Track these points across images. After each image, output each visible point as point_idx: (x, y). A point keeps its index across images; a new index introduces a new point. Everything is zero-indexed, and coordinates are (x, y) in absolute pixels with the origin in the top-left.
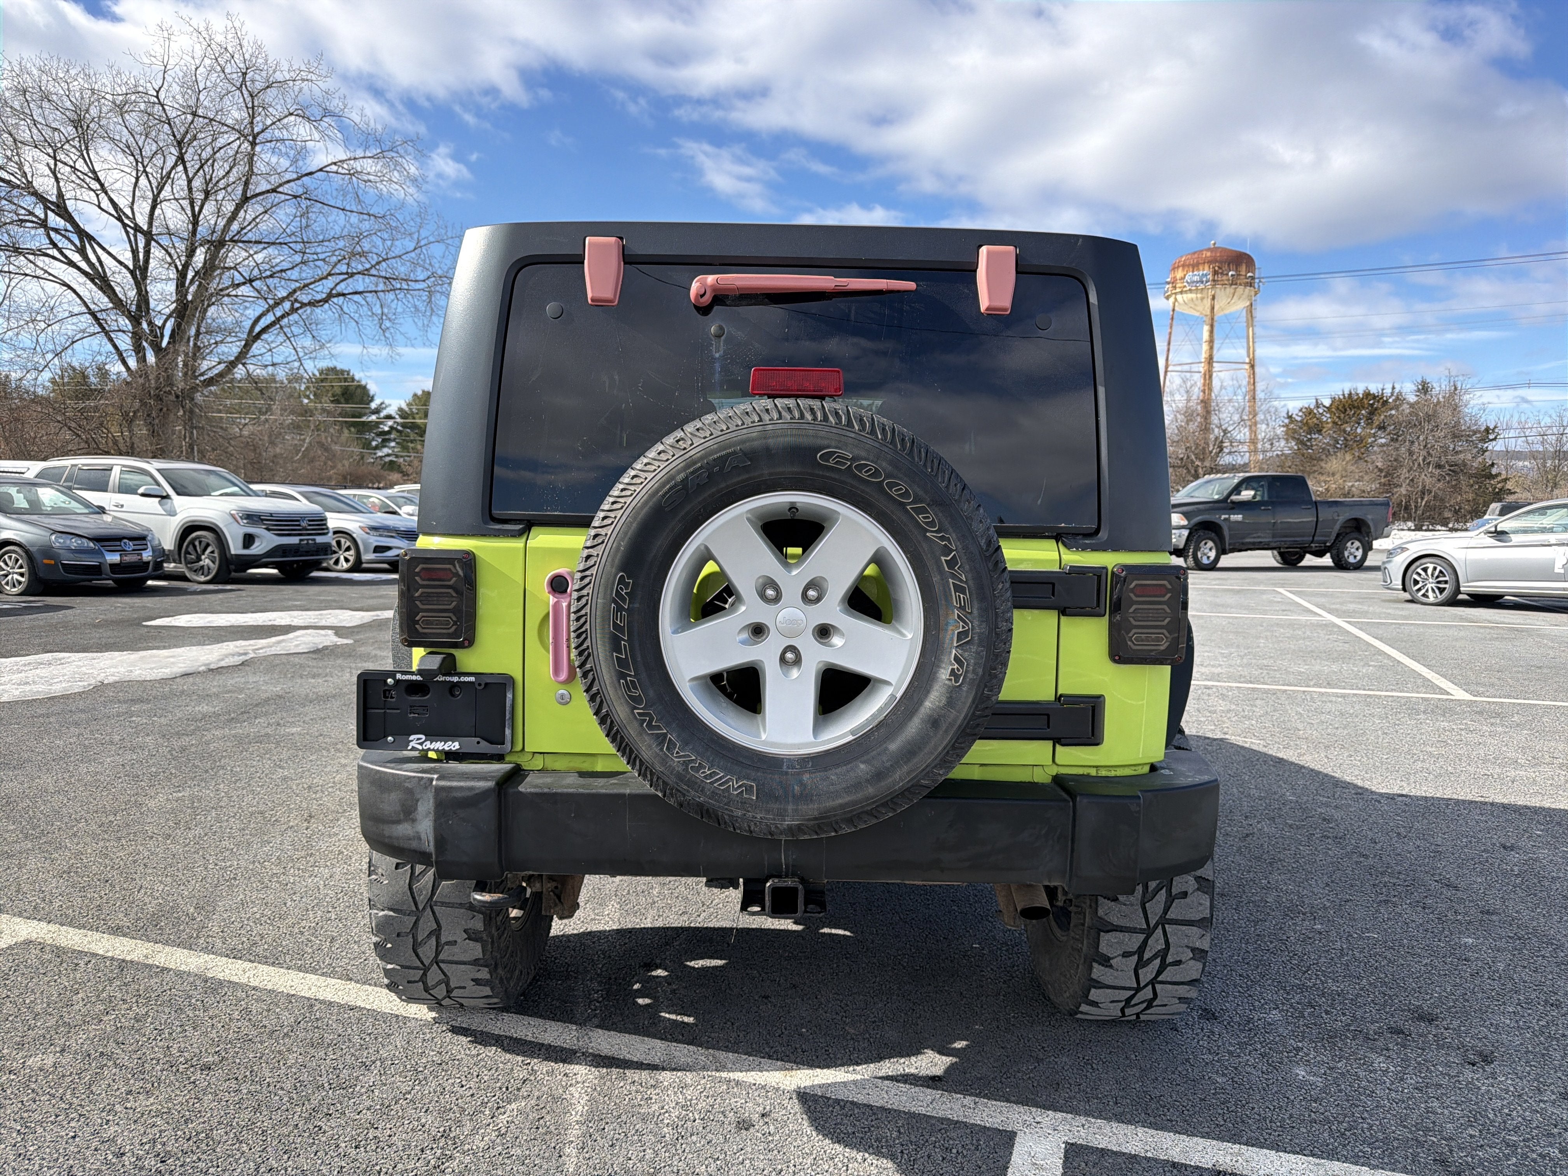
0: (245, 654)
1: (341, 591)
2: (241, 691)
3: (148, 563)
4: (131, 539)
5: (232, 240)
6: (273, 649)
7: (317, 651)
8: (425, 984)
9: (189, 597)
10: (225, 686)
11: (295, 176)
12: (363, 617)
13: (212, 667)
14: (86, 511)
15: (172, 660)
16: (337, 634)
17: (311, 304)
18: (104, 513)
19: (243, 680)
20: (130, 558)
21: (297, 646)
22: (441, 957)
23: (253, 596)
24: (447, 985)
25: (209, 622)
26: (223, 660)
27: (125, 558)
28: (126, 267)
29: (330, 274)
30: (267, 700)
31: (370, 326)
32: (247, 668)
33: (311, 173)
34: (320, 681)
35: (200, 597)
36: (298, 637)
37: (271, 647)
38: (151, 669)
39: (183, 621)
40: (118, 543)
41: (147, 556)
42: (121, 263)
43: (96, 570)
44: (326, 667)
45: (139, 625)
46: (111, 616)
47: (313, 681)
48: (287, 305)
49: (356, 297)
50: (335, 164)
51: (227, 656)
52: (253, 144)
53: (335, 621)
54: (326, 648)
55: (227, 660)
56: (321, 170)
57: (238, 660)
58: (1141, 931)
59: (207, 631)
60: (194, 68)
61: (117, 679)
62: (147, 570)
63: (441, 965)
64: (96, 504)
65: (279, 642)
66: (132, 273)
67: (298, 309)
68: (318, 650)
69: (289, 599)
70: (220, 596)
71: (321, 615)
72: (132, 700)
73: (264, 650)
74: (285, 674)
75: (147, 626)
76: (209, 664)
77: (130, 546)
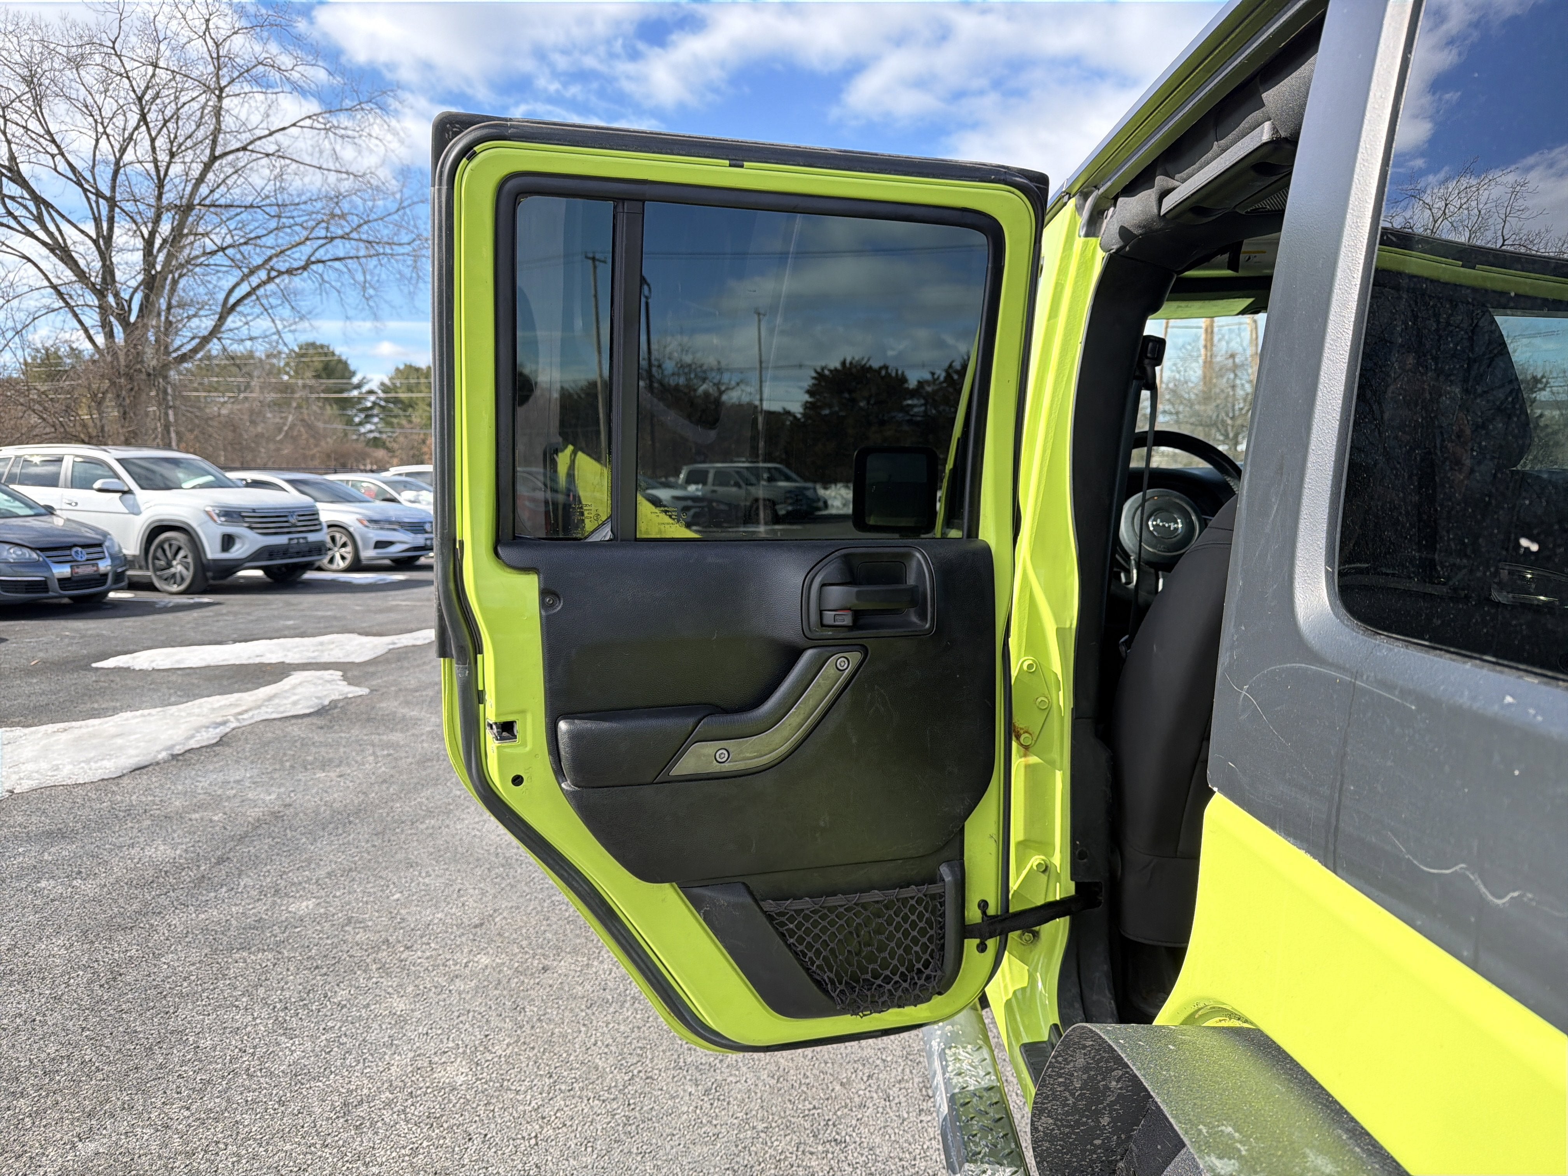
0: (224, 723)
1: (341, 601)
2: (216, 801)
3: (105, 575)
4: (84, 546)
5: (200, 205)
6: (264, 709)
7: (321, 712)
9: (156, 617)
10: (194, 794)
11: (267, 132)
12: (375, 647)
13: (176, 752)
14: (30, 512)
15: (119, 741)
16: (345, 678)
17: (290, 272)
18: (52, 514)
19: (220, 777)
20: (85, 570)
21: (295, 703)
23: (235, 614)
25: (178, 662)
26: (192, 737)
27: (77, 570)
28: (88, 236)
29: (307, 239)
30: (258, 823)
31: (353, 296)
32: (228, 751)
33: (284, 129)
34: (333, 775)
35: (169, 617)
36: (294, 687)
37: (259, 707)
38: (88, 761)
39: (142, 660)
40: (68, 552)
41: (104, 566)
42: (82, 232)
43: (42, 586)
44: (339, 744)
45: (87, 668)
46: (54, 654)
47: (321, 775)
48: (263, 275)
49: (337, 264)
50: (310, 117)
51: (198, 730)
52: (220, 98)
53: (341, 655)
54: (334, 704)
55: (198, 737)
56: (294, 125)
57: (211, 736)
59: (173, 678)
60: (152, 15)
61: (33, 784)
62: (104, 583)
64: (42, 503)
65: (270, 698)
66: (95, 242)
67: (274, 278)
68: (324, 707)
69: (280, 617)
70: (195, 614)
71: (322, 644)
72: (49, 834)
73: (250, 714)
74: (282, 762)
75: (97, 669)
76: (173, 746)
77: (82, 555)
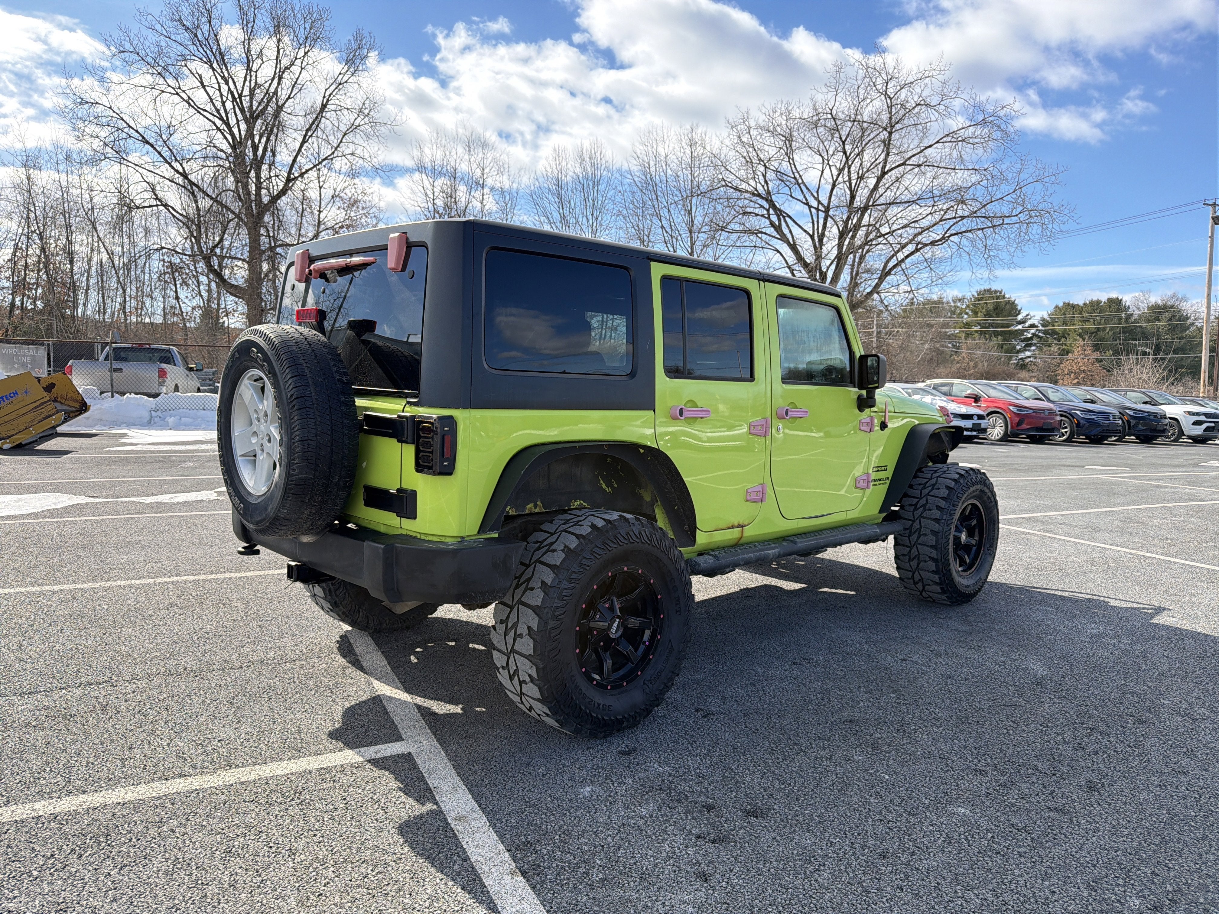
5: (873, 205)
11: (919, 150)
17: (933, 243)
28: (808, 233)
29: (941, 220)
31: (978, 258)
33: (930, 146)
42: (805, 231)
48: (911, 248)
49: (969, 235)
50: (948, 135)
52: (890, 133)
56: (938, 142)
60: (856, 87)
66: (812, 237)
67: (921, 248)
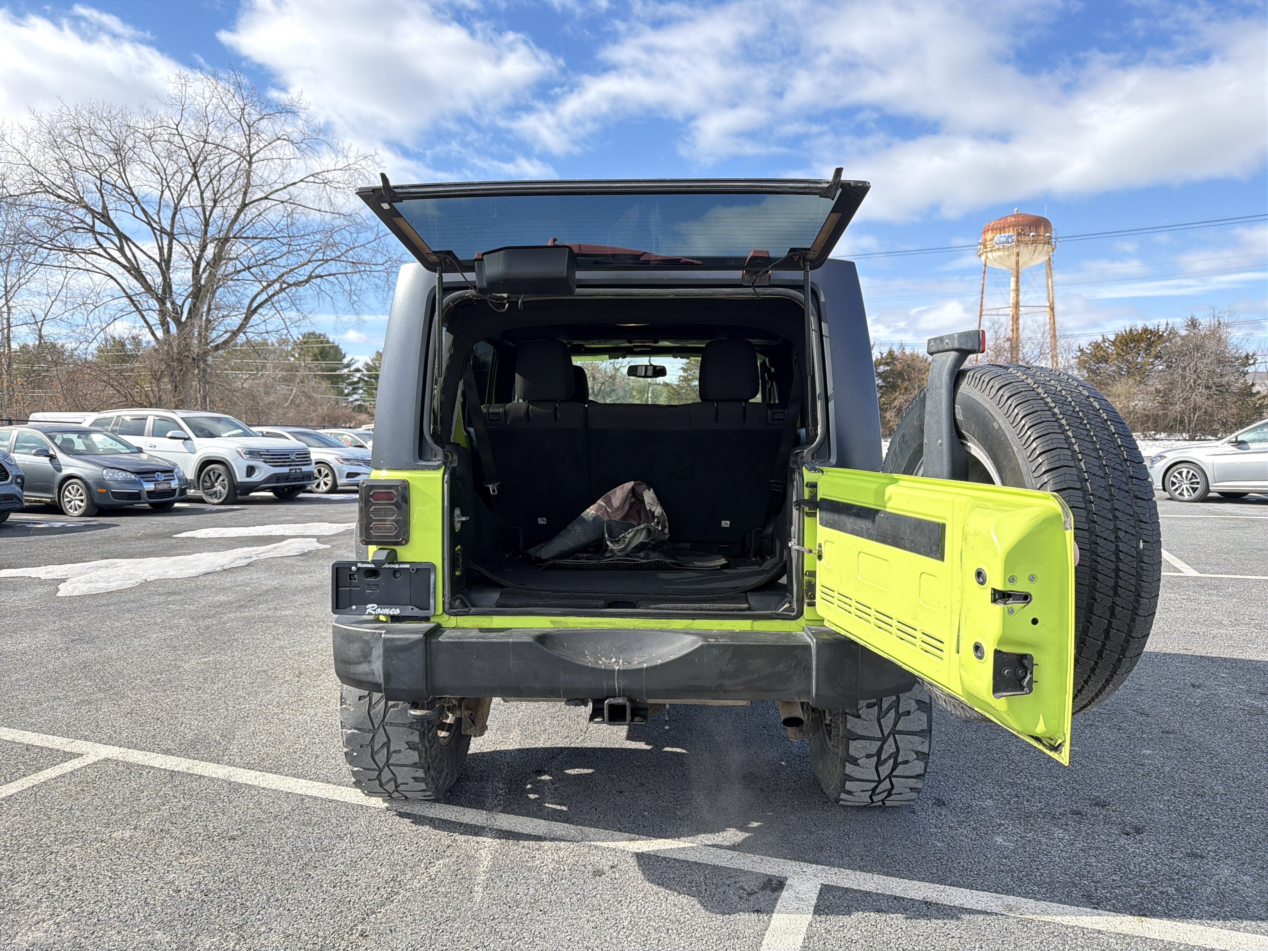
0: (250, 557)
1: (322, 508)
2: (248, 585)
3: (175, 490)
4: (163, 472)
5: (234, 237)
6: (271, 553)
7: (303, 554)
8: (380, 781)
9: (206, 515)
10: (235, 582)
11: (282, 186)
12: (338, 528)
13: (225, 568)
14: (129, 451)
15: (196, 563)
16: (318, 541)
17: (297, 284)
18: (142, 452)
19: (249, 577)
20: (163, 487)
21: (288, 551)
22: (391, 762)
23: (254, 514)
24: (395, 782)
25: (222, 534)
26: (233, 562)
27: (158, 486)
28: (154, 260)
29: (309, 261)
30: (267, 591)
31: (342, 301)
32: (252, 568)
33: (294, 184)
34: (306, 576)
35: (214, 515)
36: (289, 544)
37: (269, 552)
38: (181, 570)
39: (202, 533)
40: (153, 475)
41: (174, 484)
42: (150, 257)
43: (136, 496)
44: (311, 566)
45: (171, 537)
46: (149, 531)
47: (301, 576)
48: (277, 286)
49: (331, 278)
50: (313, 175)
51: (236, 559)
52: (250, 163)
53: (317, 532)
54: (310, 552)
55: (236, 562)
56: (302, 181)
57: (245, 562)
58: (879, 739)
59: (220, 541)
60: (204, 106)
61: (156, 578)
62: (174, 495)
63: (391, 767)
64: (136, 445)
65: (275, 548)
66: (159, 265)
67: (285, 288)
68: (305, 553)
69: (282, 516)
70: (230, 514)
71: (306, 527)
72: (169, 593)
73: (264, 554)
74: (280, 572)
75: (176, 538)
76: (224, 566)
77: (161, 477)
